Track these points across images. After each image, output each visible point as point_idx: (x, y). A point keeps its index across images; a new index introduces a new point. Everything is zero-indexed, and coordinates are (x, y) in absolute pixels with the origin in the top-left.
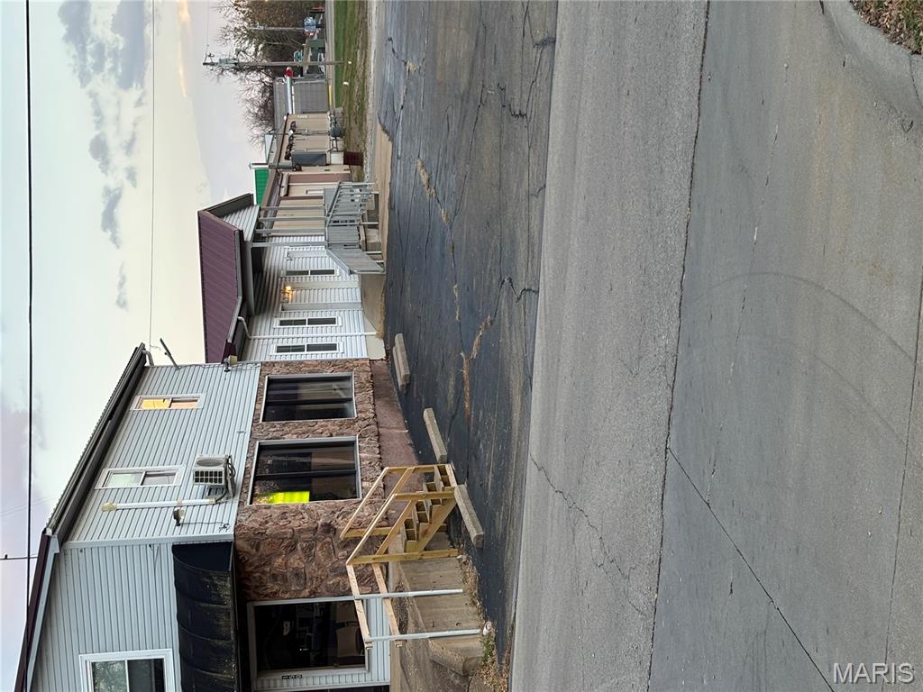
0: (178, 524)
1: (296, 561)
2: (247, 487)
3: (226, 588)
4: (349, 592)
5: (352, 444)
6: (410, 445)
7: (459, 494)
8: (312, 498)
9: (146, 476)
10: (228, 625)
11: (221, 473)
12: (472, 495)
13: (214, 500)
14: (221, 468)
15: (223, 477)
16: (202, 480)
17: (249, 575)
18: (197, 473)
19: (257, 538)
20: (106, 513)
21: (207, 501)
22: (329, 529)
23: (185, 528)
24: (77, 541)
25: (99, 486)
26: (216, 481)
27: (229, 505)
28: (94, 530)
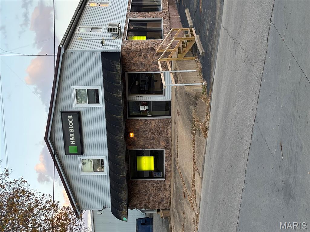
0: (103, 45)
1: (141, 59)
2: (125, 34)
3: (119, 67)
4: (159, 70)
5: (161, 20)
6: (180, 21)
7: (197, 38)
8: (147, 39)
9: (92, 29)
10: (119, 79)
11: (116, 29)
12: (201, 39)
13: (114, 38)
14: (116, 27)
15: (117, 30)
16: (110, 31)
17: (126, 64)
18: (109, 29)
19: (128, 51)
20: (79, 41)
21: (112, 38)
22: (152, 49)
23: (105, 47)
24: (70, 49)
25: (77, 31)
26: (115, 32)
27: (119, 40)
28: (75, 46)
